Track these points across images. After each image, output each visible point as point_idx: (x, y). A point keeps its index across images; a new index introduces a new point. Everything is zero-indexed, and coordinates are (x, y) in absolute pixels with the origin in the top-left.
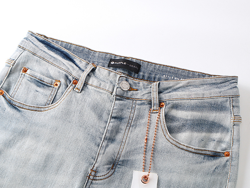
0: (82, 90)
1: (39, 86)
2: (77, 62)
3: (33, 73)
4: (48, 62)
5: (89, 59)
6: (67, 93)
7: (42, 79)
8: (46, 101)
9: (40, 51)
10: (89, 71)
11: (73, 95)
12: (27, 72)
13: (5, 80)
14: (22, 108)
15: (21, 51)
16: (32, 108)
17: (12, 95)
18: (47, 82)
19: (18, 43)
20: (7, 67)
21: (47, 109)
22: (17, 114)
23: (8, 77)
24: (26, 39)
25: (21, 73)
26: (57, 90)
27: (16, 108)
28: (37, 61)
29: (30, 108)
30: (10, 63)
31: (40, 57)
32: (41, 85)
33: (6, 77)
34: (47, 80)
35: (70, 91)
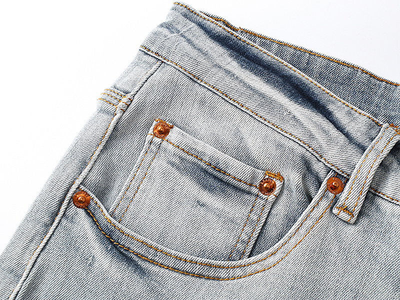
0: (361, 214)
1: (211, 189)
2: (340, 115)
3: (189, 140)
4: (240, 108)
5: (372, 108)
6: (309, 223)
7: (222, 166)
8: (232, 241)
9: (215, 70)
10: (386, 152)
11: (332, 230)
12: (168, 137)
13: (95, 157)
14: (153, 262)
15: (151, 67)
16: (188, 267)
17: (117, 212)
18: (239, 176)
19: (142, 38)
20: (106, 117)
21: (238, 272)
22: (136, 285)
23: (105, 147)
24: (168, 26)
25: (149, 137)
26: (268, 206)
27: (129, 261)
28: (202, 103)
29: (181, 265)
30: (115, 102)
31: (214, 90)
32: (216, 184)
33: (101, 147)
34: (237, 169)
35: (319, 215)
